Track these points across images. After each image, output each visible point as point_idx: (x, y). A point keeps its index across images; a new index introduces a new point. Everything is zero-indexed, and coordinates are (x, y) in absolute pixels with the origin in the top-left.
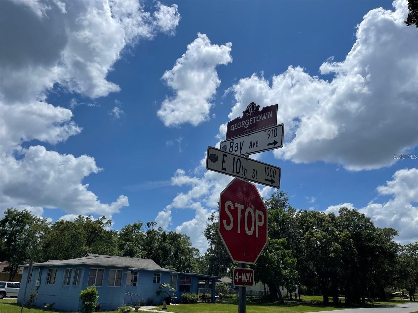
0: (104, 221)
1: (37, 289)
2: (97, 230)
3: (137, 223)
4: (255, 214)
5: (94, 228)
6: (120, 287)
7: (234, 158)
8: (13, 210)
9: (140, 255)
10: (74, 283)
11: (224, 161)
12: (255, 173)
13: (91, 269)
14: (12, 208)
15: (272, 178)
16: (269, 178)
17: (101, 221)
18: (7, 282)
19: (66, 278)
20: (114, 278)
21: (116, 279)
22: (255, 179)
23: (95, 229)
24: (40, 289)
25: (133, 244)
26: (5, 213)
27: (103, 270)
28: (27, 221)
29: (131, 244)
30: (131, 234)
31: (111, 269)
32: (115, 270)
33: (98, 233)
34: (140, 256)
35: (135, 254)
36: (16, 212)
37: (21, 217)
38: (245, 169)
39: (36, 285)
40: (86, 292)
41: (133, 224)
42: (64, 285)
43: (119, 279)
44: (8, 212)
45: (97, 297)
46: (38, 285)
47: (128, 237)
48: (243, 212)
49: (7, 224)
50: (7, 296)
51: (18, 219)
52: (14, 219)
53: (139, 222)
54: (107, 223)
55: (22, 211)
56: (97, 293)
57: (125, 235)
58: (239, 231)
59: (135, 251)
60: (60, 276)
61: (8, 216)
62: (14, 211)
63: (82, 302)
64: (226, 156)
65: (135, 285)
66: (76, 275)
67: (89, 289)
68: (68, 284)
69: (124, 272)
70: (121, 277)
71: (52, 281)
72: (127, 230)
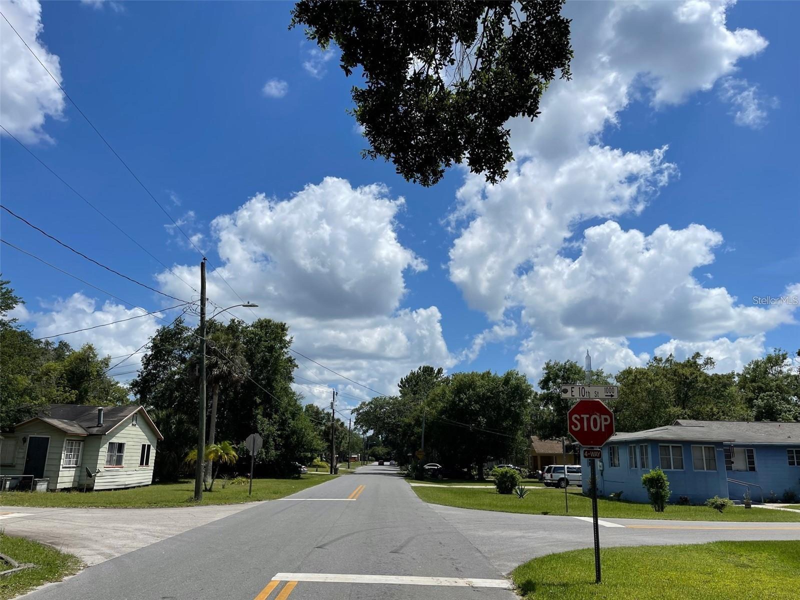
0: (700, 361)
1: (602, 475)
2: (689, 379)
3: (773, 354)
4: (600, 418)
5: (682, 376)
6: (715, 471)
7: (579, 388)
8: (553, 364)
9: (790, 415)
10: (643, 466)
11: (572, 391)
12: (597, 393)
13: (660, 446)
14: (550, 361)
15: (612, 393)
16: (609, 394)
17: (695, 362)
18: (566, 466)
19: (631, 458)
20: (703, 459)
21: (706, 459)
22: (597, 397)
23: (684, 377)
24: (604, 472)
25: (770, 396)
26: (544, 369)
27: (680, 447)
28: (577, 376)
29: (766, 396)
30: (764, 377)
31: (692, 445)
32: (701, 447)
33: (691, 383)
34: (790, 417)
35: (780, 414)
36: (557, 365)
37: (566, 373)
38: (589, 393)
39: (599, 469)
40: (648, 476)
41: (765, 359)
42: (632, 468)
43: (711, 460)
44: (547, 367)
45: (668, 483)
46: (601, 469)
47: (760, 384)
48: (589, 420)
49: (551, 384)
50: (571, 485)
51: (563, 376)
52: (557, 376)
53: (777, 352)
54: (706, 364)
55: (565, 364)
56: (665, 479)
57: (753, 380)
58: (586, 430)
59: (777, 410)
60: (623, 456)
61: (549, 372)
62: (555, 364)
63: (646, 489)
64: (573, 388)
65: (753, 469)
66: (642, 454)
67: (652, 473)
68: (636, 467)
69: (718, 449)
70: (715, 457)
71: (616, 462)
72: (754, 370)
